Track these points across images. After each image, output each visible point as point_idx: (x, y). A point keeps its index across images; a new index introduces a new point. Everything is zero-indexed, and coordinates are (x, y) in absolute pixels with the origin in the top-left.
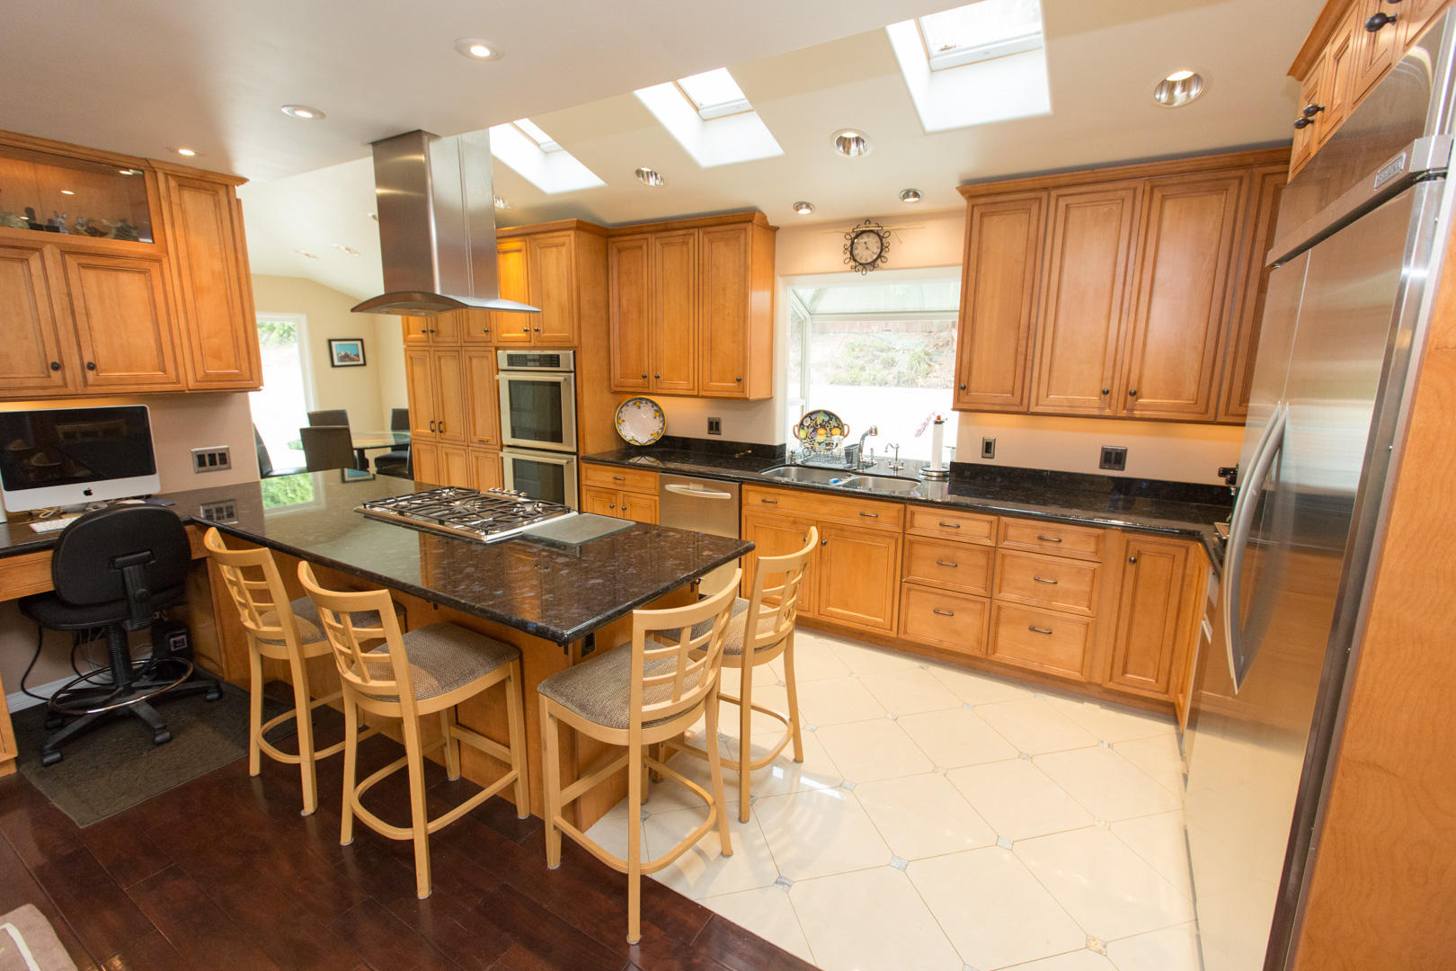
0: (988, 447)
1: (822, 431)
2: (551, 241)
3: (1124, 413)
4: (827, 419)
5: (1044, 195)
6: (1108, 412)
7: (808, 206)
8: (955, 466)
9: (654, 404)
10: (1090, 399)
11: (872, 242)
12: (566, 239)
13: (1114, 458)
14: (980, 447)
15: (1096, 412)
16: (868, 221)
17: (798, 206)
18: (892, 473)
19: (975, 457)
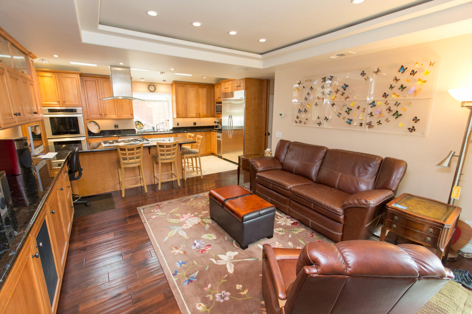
0: (178, 124)
1: (138, 126)
2: (66, 76)
3: (199, 117)
4: (138, 123)
5: (185, 85)
6: (197, 117)
7: (143, 79)
8: (173, 128)
9: (95, 122)
10: (194, 115)
11: (153, 87)
12: (76, 77)
13: (195, 124)
14: (177, 124)
15: (196, 117)
16: (152, 83)
17: (141, 79)
18: (164, 131)
19: (176, 126)
